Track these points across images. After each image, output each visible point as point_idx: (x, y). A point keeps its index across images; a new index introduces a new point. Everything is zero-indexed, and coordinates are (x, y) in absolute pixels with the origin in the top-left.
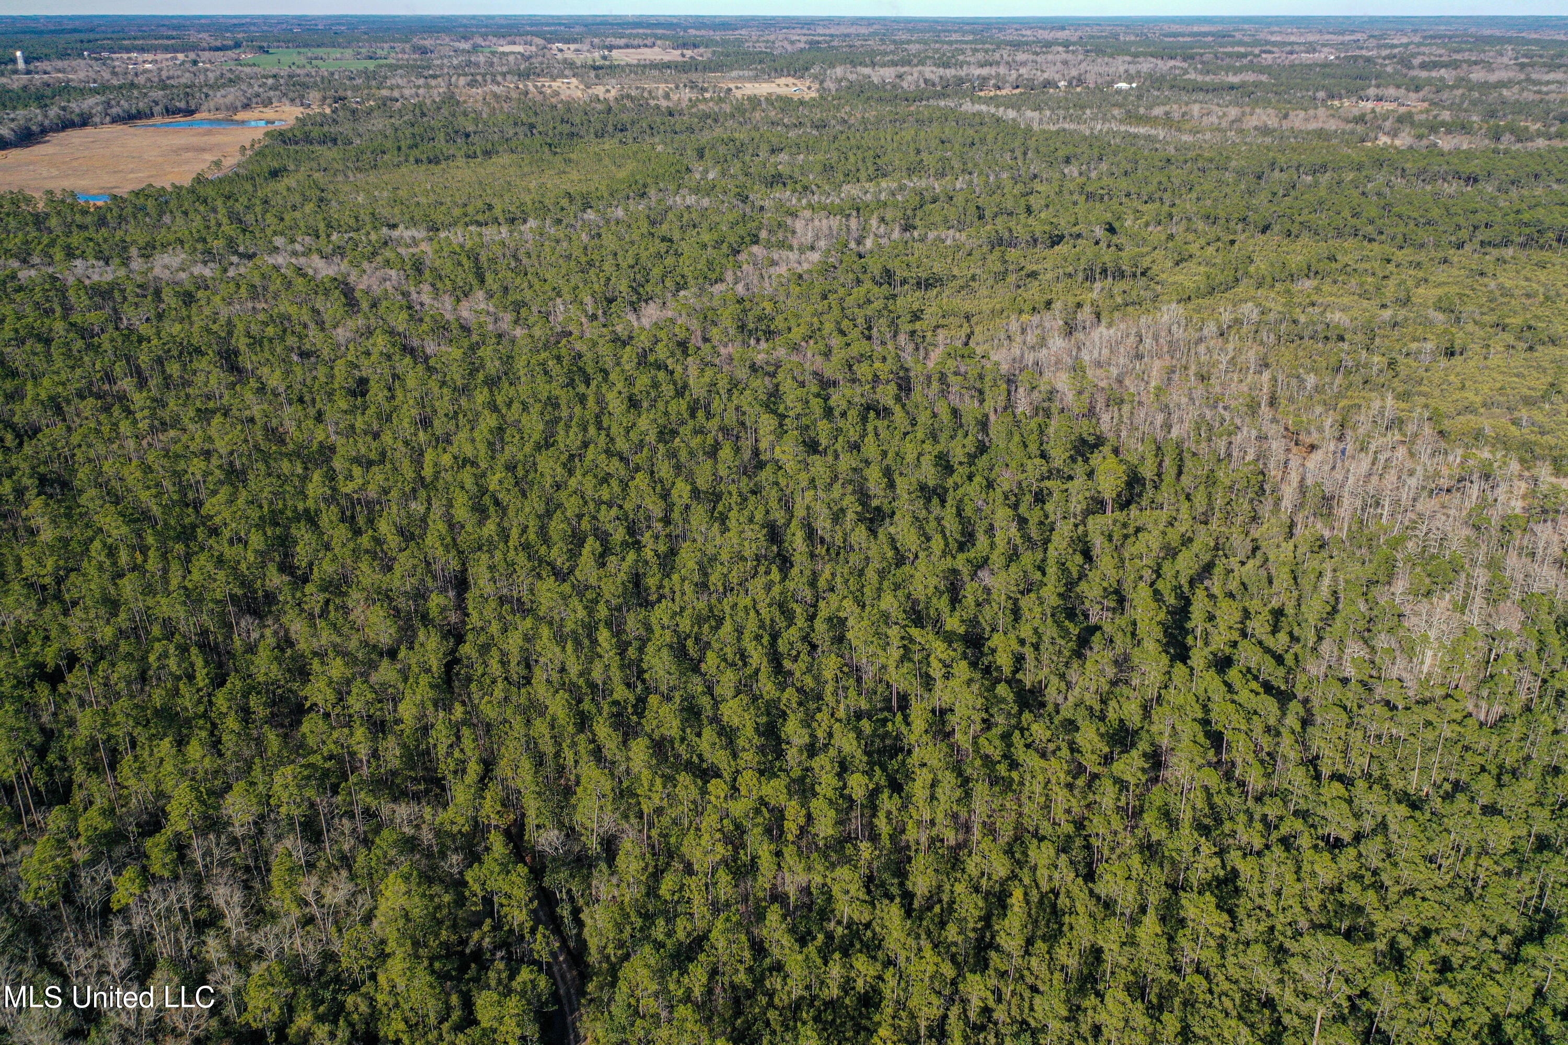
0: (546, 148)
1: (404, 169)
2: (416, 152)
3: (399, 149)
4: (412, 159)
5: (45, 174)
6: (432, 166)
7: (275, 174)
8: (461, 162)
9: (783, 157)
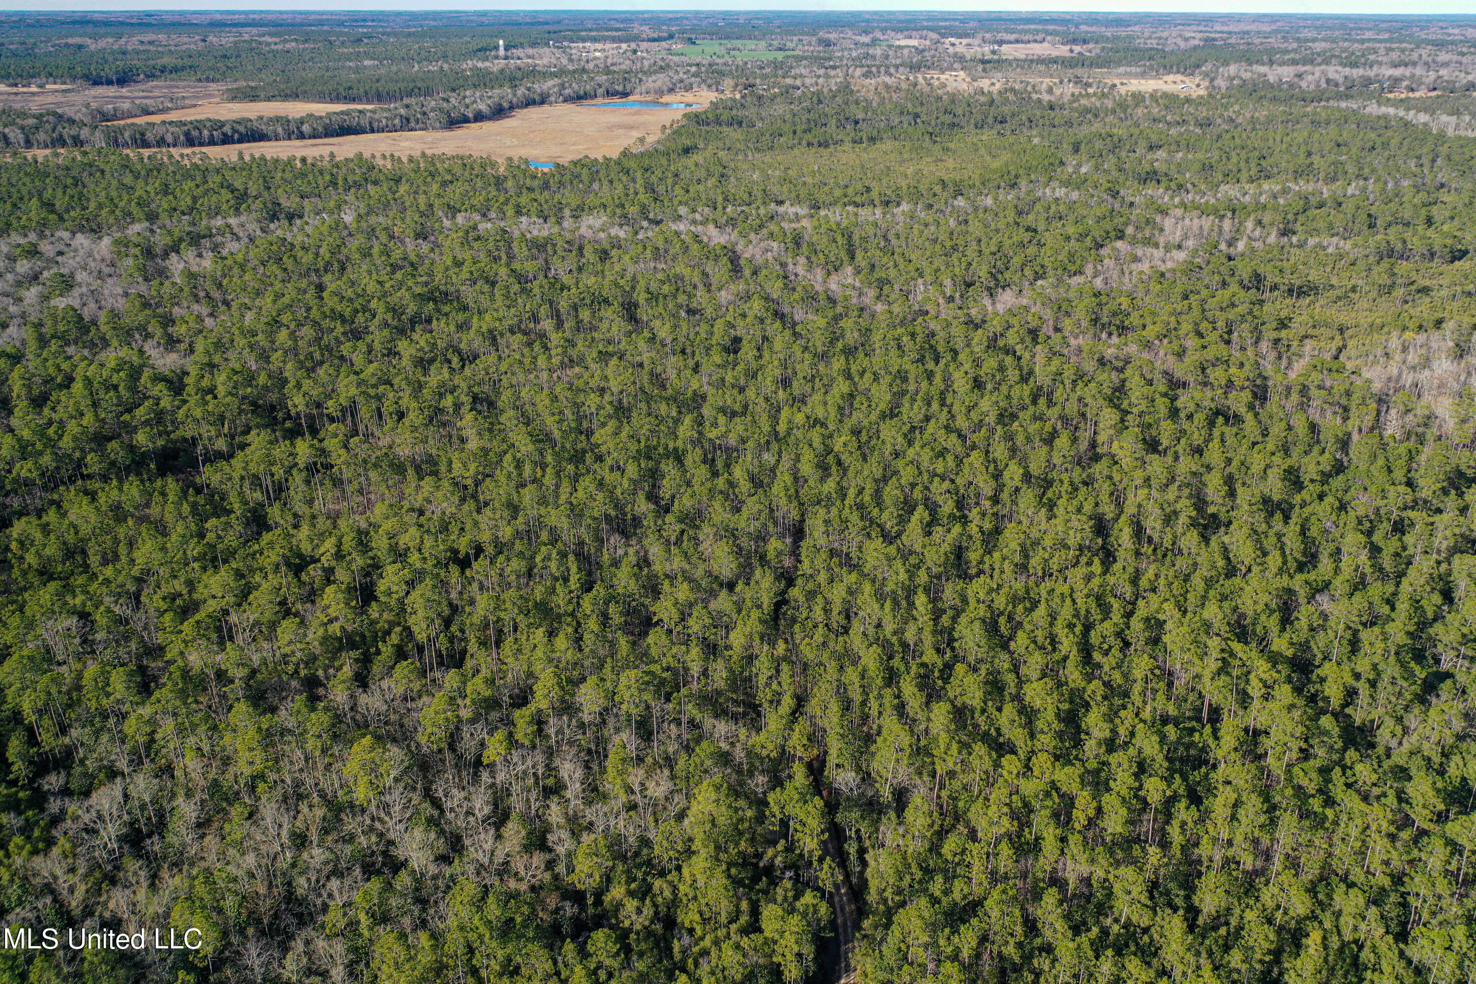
0: (927, 138)
1: (796, 151)
2: (809, 137)
3: (795, 132)
4: (804, 142)
5: (508, 143)
6: (822, 149)
7: (687, 151)
8: (847, 146)
9: (1161, 154)
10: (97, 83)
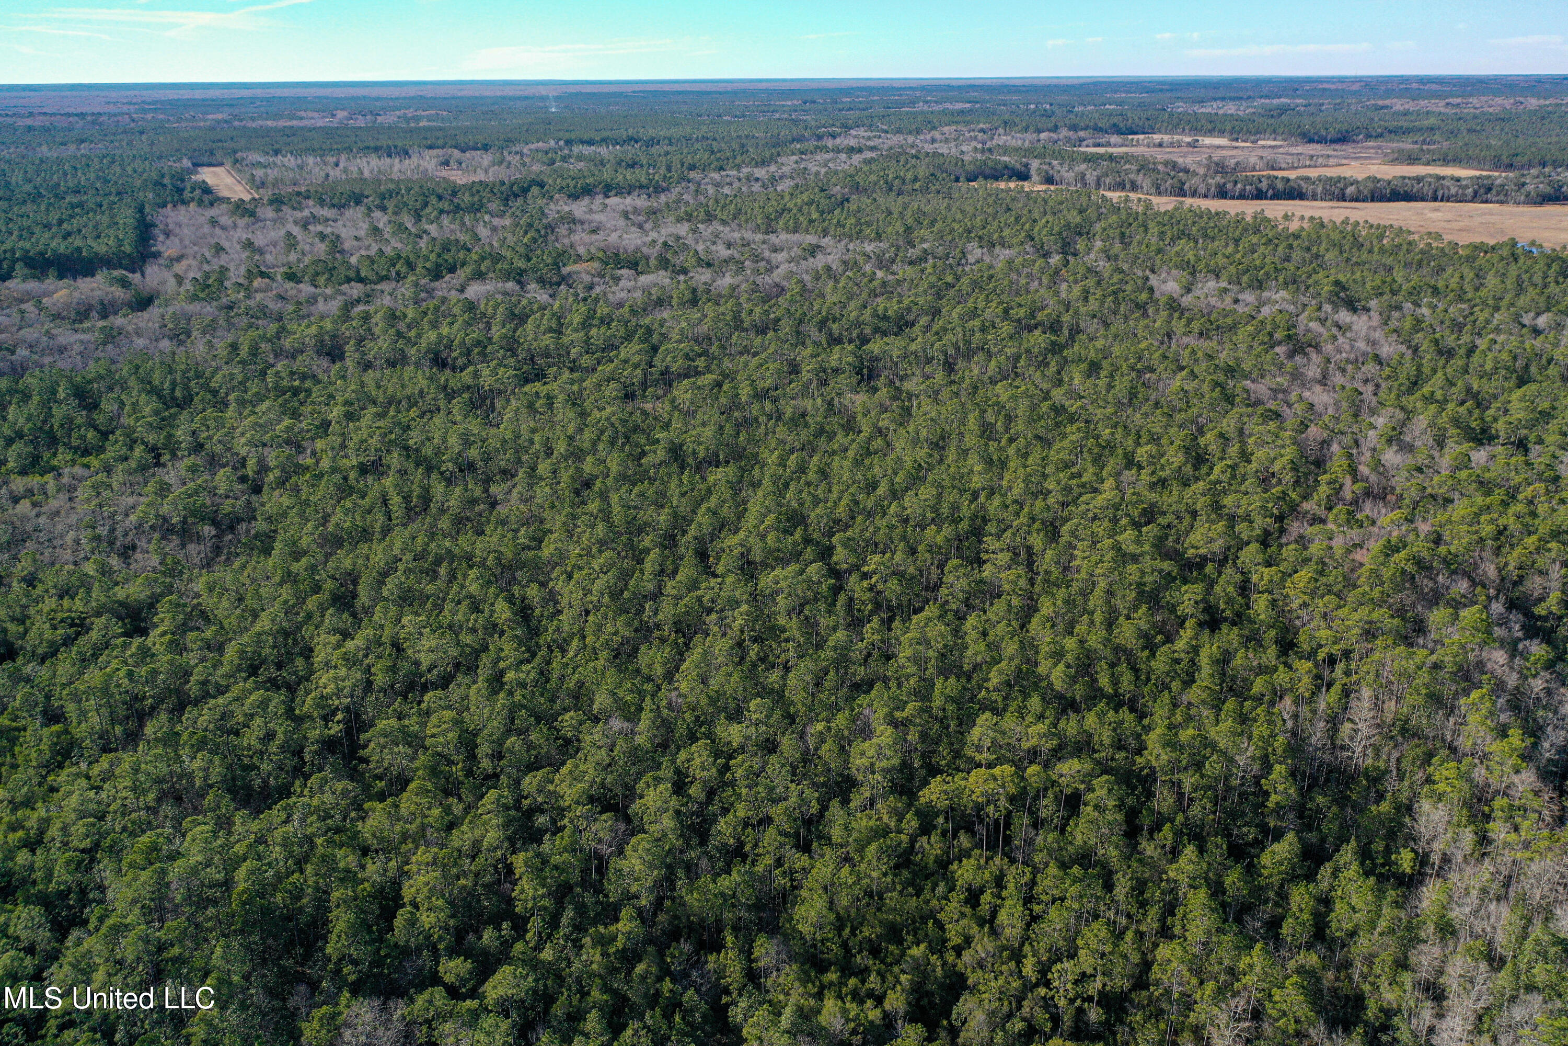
10: (1311, 141)
